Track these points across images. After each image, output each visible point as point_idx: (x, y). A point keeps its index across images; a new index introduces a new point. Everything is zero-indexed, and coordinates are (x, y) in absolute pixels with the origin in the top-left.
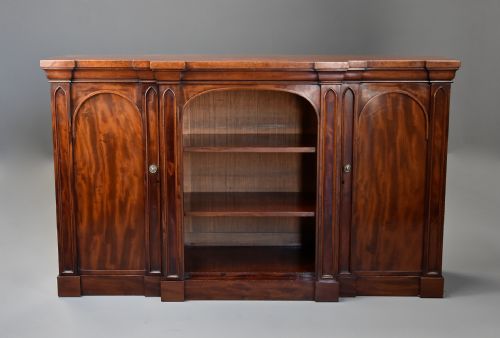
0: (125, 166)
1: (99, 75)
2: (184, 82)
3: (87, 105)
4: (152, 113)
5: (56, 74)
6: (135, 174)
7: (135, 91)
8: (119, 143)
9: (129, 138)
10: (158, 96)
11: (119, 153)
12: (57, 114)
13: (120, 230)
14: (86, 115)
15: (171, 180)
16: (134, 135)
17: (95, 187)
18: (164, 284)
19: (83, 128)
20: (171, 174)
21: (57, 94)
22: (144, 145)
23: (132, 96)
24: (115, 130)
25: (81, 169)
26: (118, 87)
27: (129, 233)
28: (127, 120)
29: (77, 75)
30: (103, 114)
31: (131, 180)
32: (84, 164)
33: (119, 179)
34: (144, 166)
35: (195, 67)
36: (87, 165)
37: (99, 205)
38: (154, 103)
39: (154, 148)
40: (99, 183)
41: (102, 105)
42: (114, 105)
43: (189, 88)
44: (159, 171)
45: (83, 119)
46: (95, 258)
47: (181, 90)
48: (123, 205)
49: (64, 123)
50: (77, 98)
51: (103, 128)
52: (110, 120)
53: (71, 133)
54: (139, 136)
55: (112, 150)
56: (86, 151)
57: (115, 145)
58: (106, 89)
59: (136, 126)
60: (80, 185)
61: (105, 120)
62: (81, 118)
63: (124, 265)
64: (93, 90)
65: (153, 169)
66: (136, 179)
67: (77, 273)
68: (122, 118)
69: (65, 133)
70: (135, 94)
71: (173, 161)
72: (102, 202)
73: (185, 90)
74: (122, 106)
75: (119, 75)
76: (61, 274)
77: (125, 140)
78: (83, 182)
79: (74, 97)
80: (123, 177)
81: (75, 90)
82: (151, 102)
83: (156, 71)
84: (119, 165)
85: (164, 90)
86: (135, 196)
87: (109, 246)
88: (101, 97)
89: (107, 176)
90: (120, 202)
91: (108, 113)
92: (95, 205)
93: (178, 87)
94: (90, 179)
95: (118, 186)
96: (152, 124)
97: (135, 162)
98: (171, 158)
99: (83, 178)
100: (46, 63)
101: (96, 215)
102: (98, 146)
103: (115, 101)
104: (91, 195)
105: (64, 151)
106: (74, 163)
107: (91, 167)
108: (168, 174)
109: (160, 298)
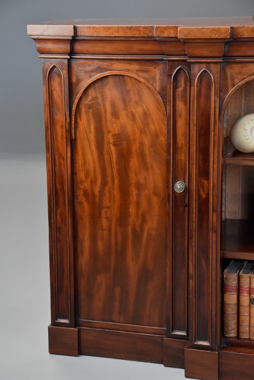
0: (142, 181)
1: (109, 48)
2: (227, 59)
3: (92, 92)
4: (180, 105)
5: (50, 46)
6: (156, 193)
7: (157, 72)
8: (135, 148)
9: (147, 141)
10: (189, 80)
11: (134, 162)
12: (51, 103)
13: (133, 268)
14: (90, 107)
15: (203, 204)
16: (156, 136)
17: (100, 208)
18: (190, 353)
19: (86, 126)
20: (204, 196)
21: (50, 74)
22: (168, 152)
23: (154, 79)
24: (129, 129)
25: (82, 182)
26: (135, 67)
27: (145, 275)
28: (146, 115)
29: (78, 47)
30: (113, 105)
31: (149, 201)
32: (87, 175)
33: (134, 198)
34: (168, 187)
35: (246, 35)
36: (92, 175)
37: (105, 233)
38: (185, 90)
39: (182, 157)
40: (106, 202)
41: (111, 92)
42: (128, 92)
43: (236, 68)
44: (187, 190)
45: (87, 112)
46: (99, 302)
47: (223, 71)
48: (137, 236)
49: (61, 117)
50: (79, 81)
51: (112, 127)
52: (123, 114)
53: (69, 131)
54: (163, 139)
55: (124, 156)
56: (89, 157)
57: (129, 150)
58: (118, 68)
59: (158, 123)
60: (81, 203)
61: (115, 115)
62: (83, 110)
63: (137, 319)
64: (100, 69)
65: (179, 186)
66: (155, 200)
67: (76, 323)
68: (138, 111)
69: (60, 131)
70: (158, 78)
71: (208, 178)
72: (110, 230)
73: (229, 72)
74: (140, 95)
75: (137, 47)
76: (54, 323)
77: (142, 144)
78: (84, 200)
79: (74, 80)
80: (139, 196)
82: (180, 89)
83: (186, 42)
84: (133, 179)
85: (197, 71)
86: (153, 224)
87: (117, 290)
88: (110, 80)
89: (117, 193)
90: (134, 230)
91: (120, 104)
92: (100, 232)
93: (219, 67)
94: (94, 195)
95: (132, 209)
96: (181, 123)
97: (154, 176)
98: (204, 173)
99: (86, 194)
100: (35, 30)
101: (101, 246)
102: (105, 150)
103: (129, 86)
104: (95, 218)
105: (60, 156)
106: (73, 173)
107: (96, 180)
108: (199, 196)
109: (182, 371)
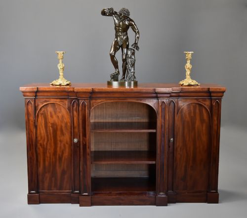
0: (62, 139)
1: (49, 94)
2: (91, 98)
3: (43, 109)
4: (75, 113)
5: (28, 94)
6: (67, 143)
7: (66, 102)
8: (59, 128)
9: (63, 125)
10: (78, 105)
11: (59, 133)
12: (28, 114)
13: (59, 171)
14: (42, 114)
15: (85, 146)
16: (66, 124)
17: (46, 149)
18: (81, 198)
19: (41, 120)
20: (85, 143)
21: (28, 104)
22: (71, 129)
23: (65, 104)
24: (57, 121)
25: (39, 141)
26: (58, 100)
27: (63, 173)
28: (63, 116)
29: (38, 94)
30: (51, 113)
31: (64, 146)
32: (41, 138)
33: (59, 145)
34: (71, 140)
35: (97, 91)
36: (43, 138)
37: (49, 158)
38: (76, 108)
39: (76, 130)
40: (48, 147)
41: (50, 109)
42: (56, 109)
43: (94, 101)
44: (79, 141)
45: (41, 116)
46: (46, 184)
48: (60, 158)
49: (32, 118)
50: (38, 105)
51: (50, 120)
52: (54, 116)
53: (35, 123)
54: (69, 124)
55: (55, 131)
56: (42, 132)
57: (57, 128)
58: (52, 101)
59: (67, 119)
60: (39, 148)
61: (52, 116)
62: (40, 115)
63: (61, 188)
64: (46, 101)
65: (76, 140)
66: (67, 146)
67: (38, 192)
68: (60, 115)
69: (31, 123)
70: (67, 104)
71: (86, 137)
72: (50, 157)
73: (91, 102)
74: (60, 109)
75: (59, 94)
76: (29, 193)
77: (61, 126)
78: (40, 147)
79: (36, 105)
80: (61, 144)
81: (37, 101)
82: (75, 108)
83: (77, 92)
84: (58, 138)
85: (81, 102)
86: (66, 154)
87: (53, 179)
88: (49, 105)
89: (53, 144)
90: (59, 157)
91: (53, 113)
92: (46, 158)
93: (88, 101)
94: (44, 145)
95: (58, 149)
96: (75, 119)
97: (67, 137)
98: (84, 135)
99: (41, 145)
100: (23, 89)
101: (47, 163)
102: (48, 129)
103: (56, 107)
104: (44, 153)
105: (31, 131)
106: (36, 138)
107: (45, 140)
108: (83, 143)
109: (78, 205)
